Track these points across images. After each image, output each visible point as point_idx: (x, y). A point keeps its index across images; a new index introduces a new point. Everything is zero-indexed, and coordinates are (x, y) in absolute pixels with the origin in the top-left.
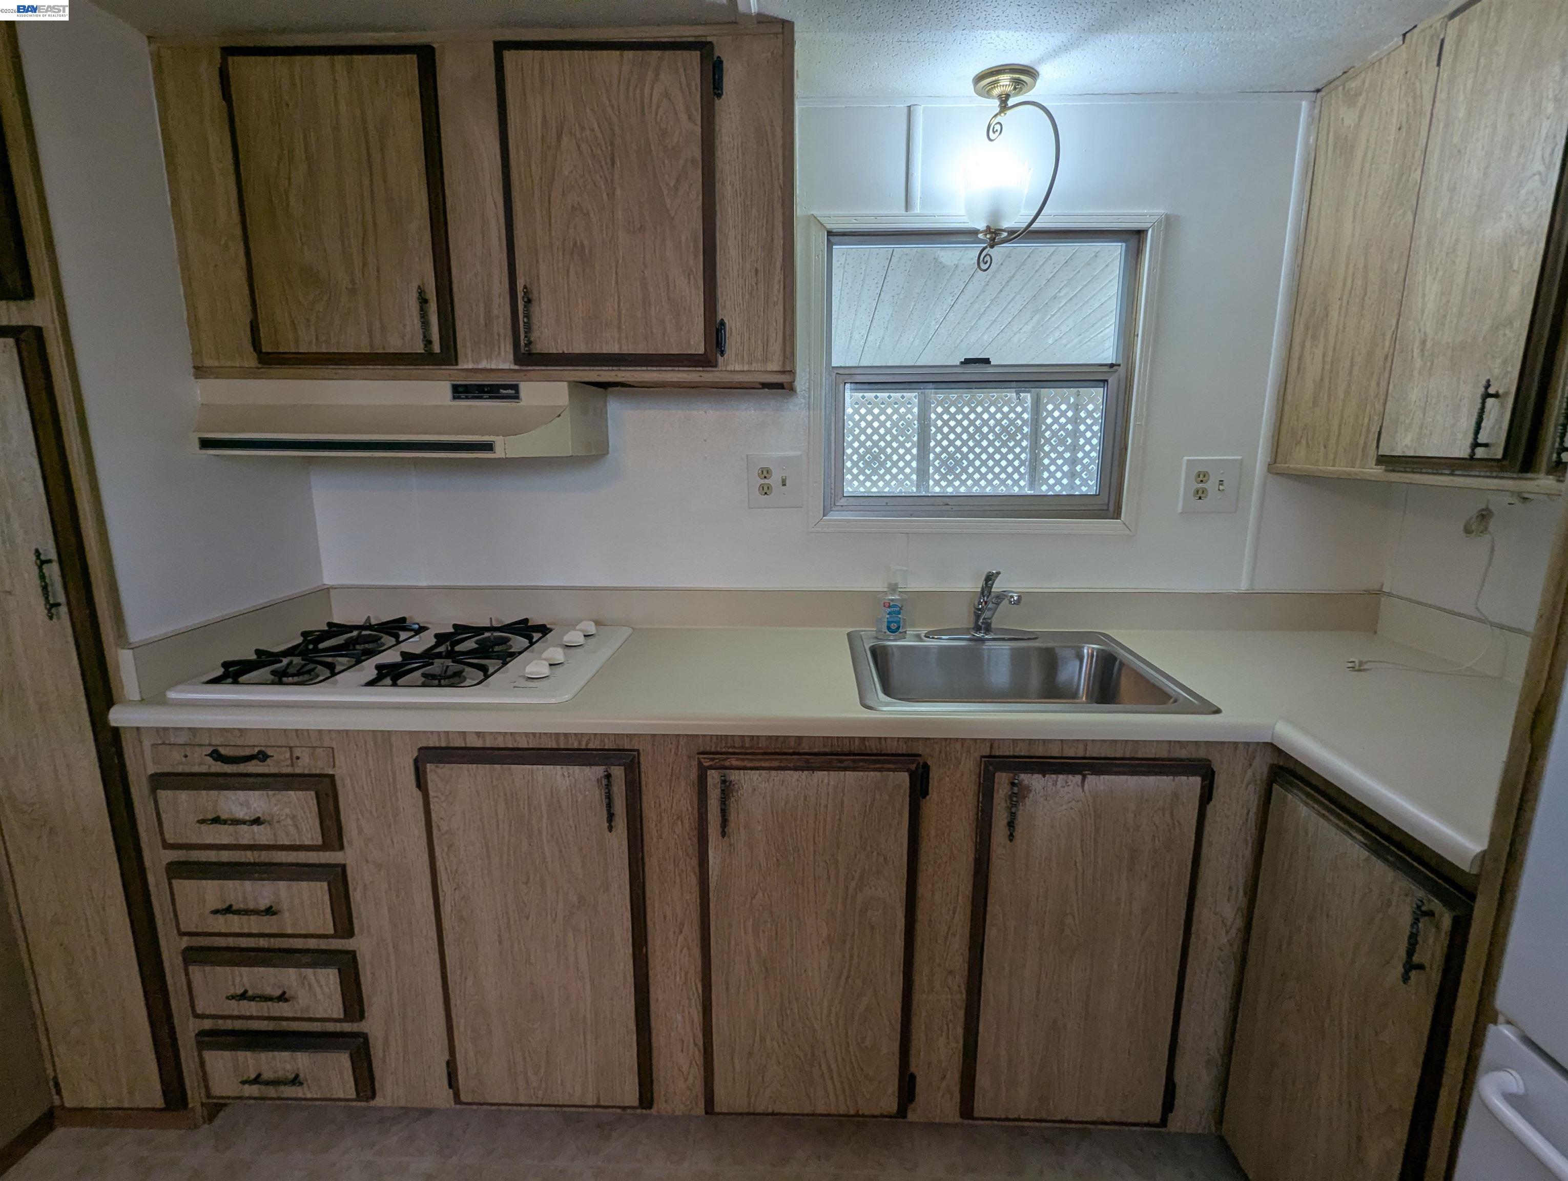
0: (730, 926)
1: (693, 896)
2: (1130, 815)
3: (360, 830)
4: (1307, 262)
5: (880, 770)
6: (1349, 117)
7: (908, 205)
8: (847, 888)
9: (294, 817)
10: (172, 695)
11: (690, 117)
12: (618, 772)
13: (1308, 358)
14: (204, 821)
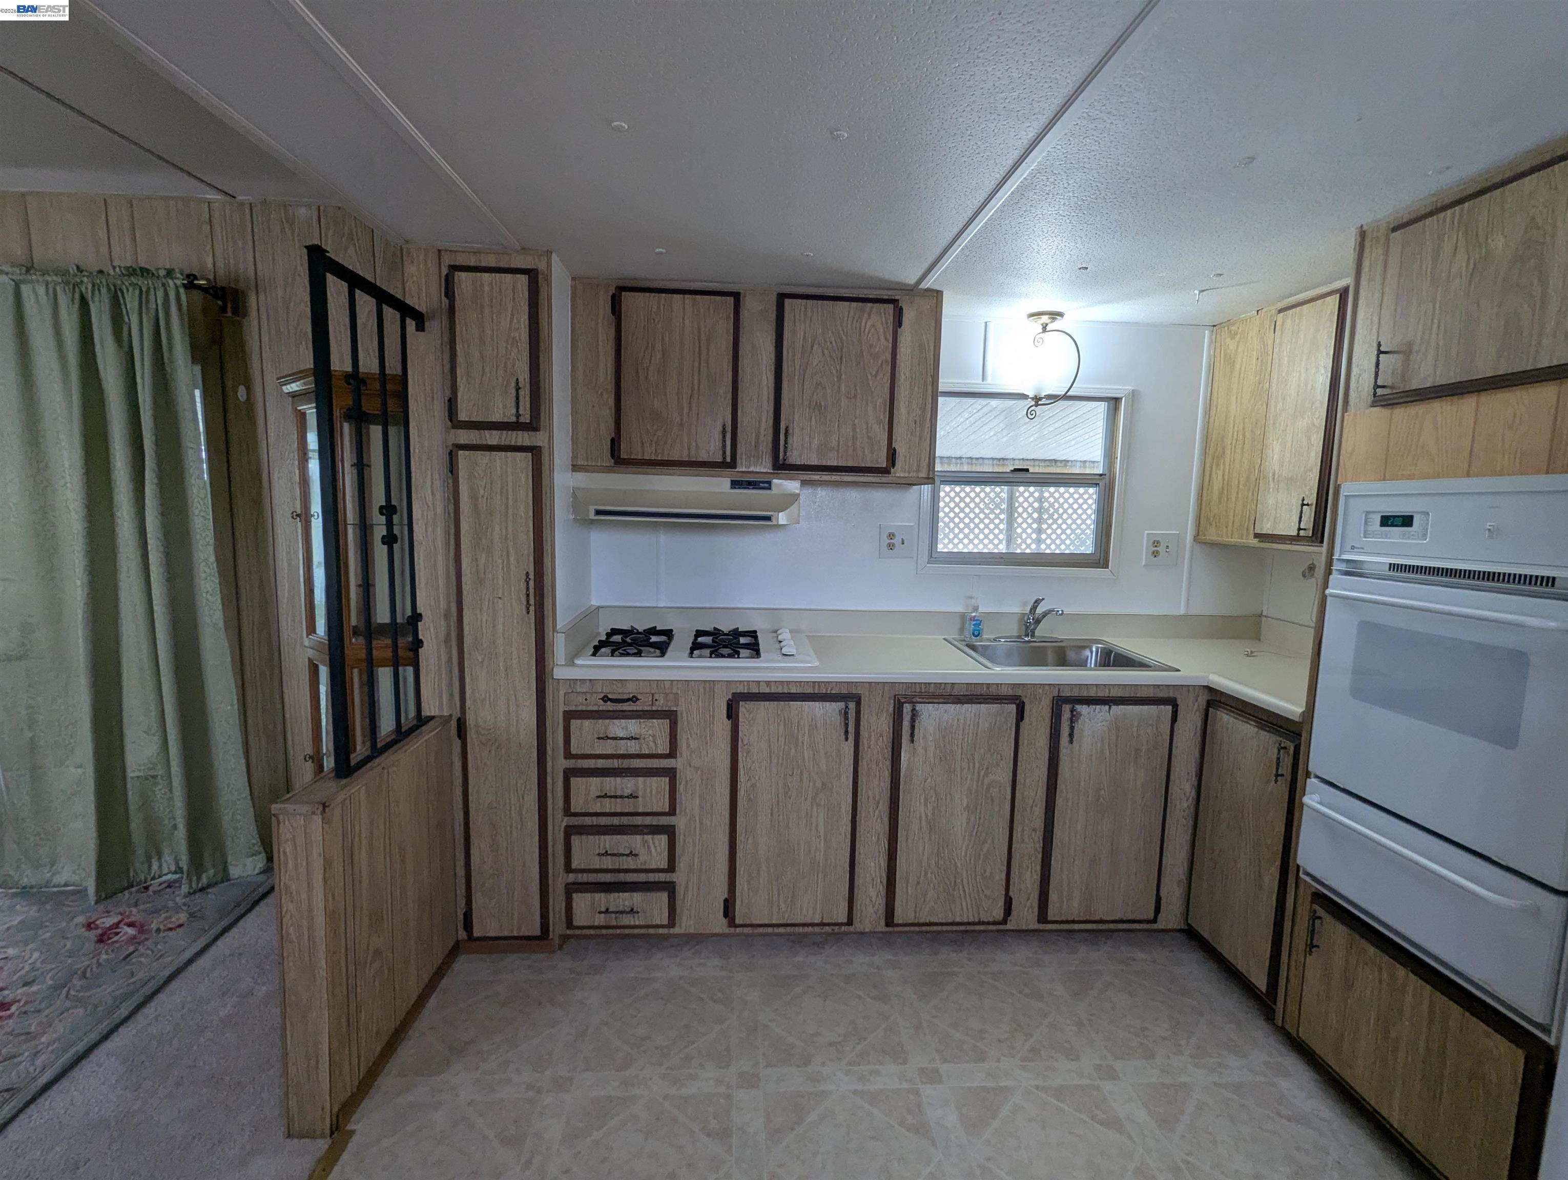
0: (911, 800)
1: (886, 784)
2: (1135, 729)
3: (688, 746)
4: (1212, 420)
5: (1000, 703)
6: (1232, 345)
7: (984, 377)
8: (979, 776)
9: (654, 736)
10: (578, 662)
11: (886, 339)
12: (852, 705)
13: (1214, 476)
14: (599, 738)
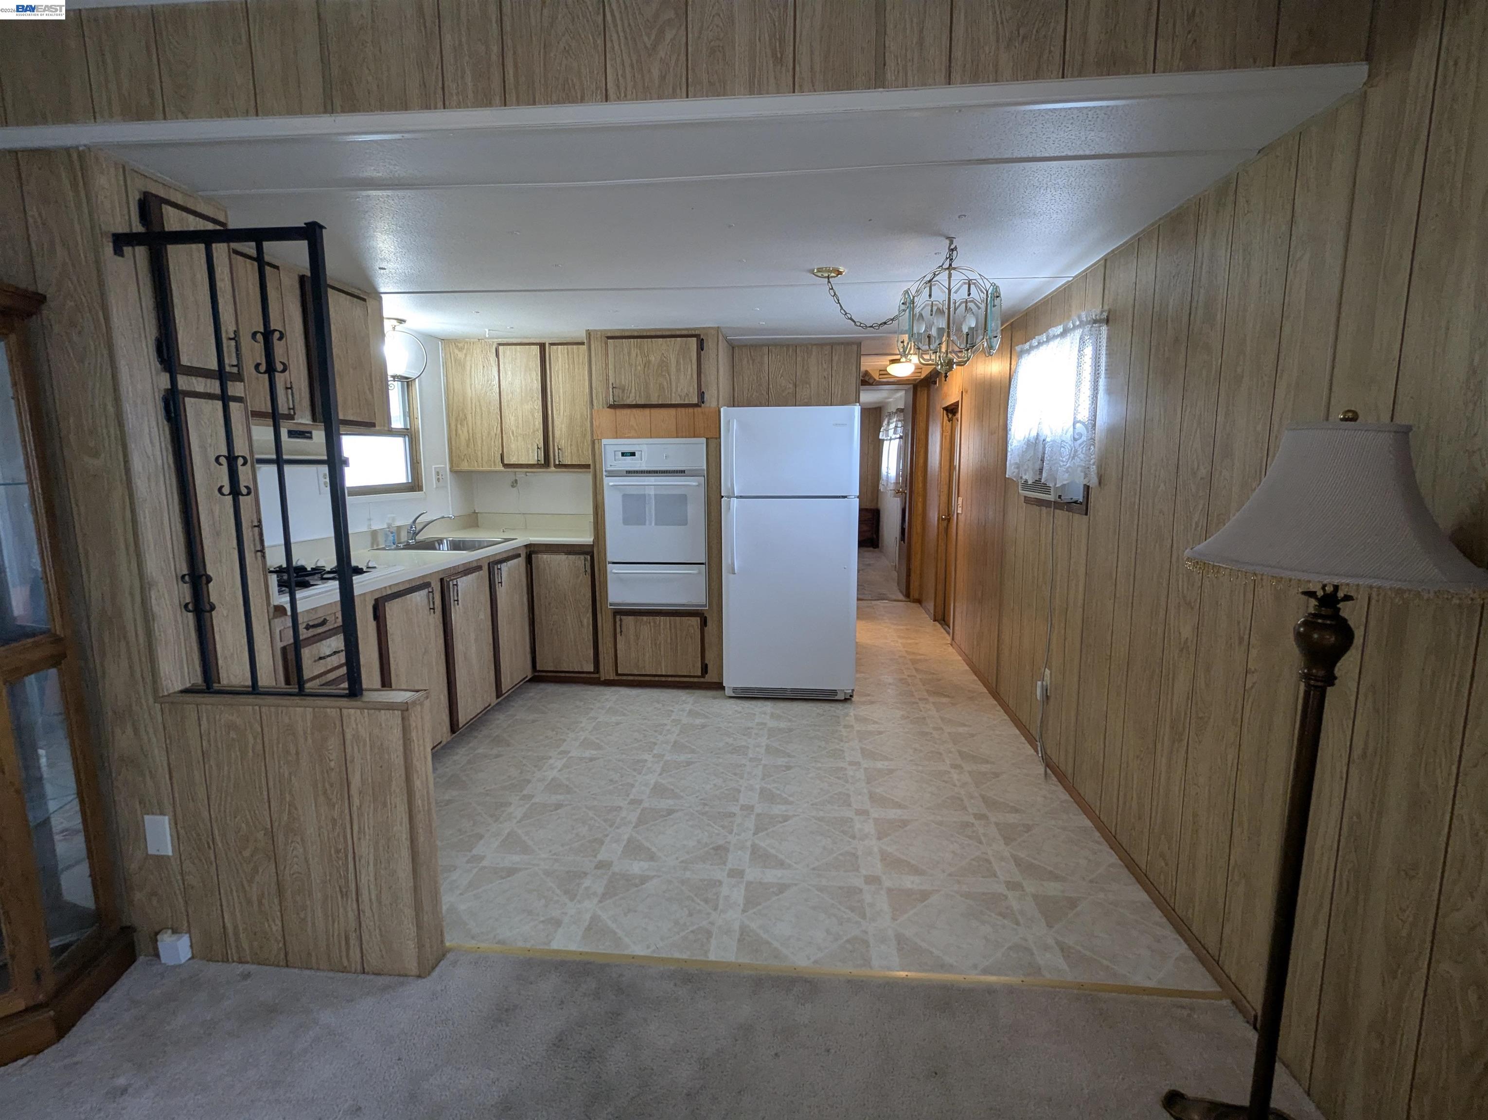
2: (514, 573)
5: (478, 571)
6: (461, 355)
12: (431, 589)
14: (315, 661)
